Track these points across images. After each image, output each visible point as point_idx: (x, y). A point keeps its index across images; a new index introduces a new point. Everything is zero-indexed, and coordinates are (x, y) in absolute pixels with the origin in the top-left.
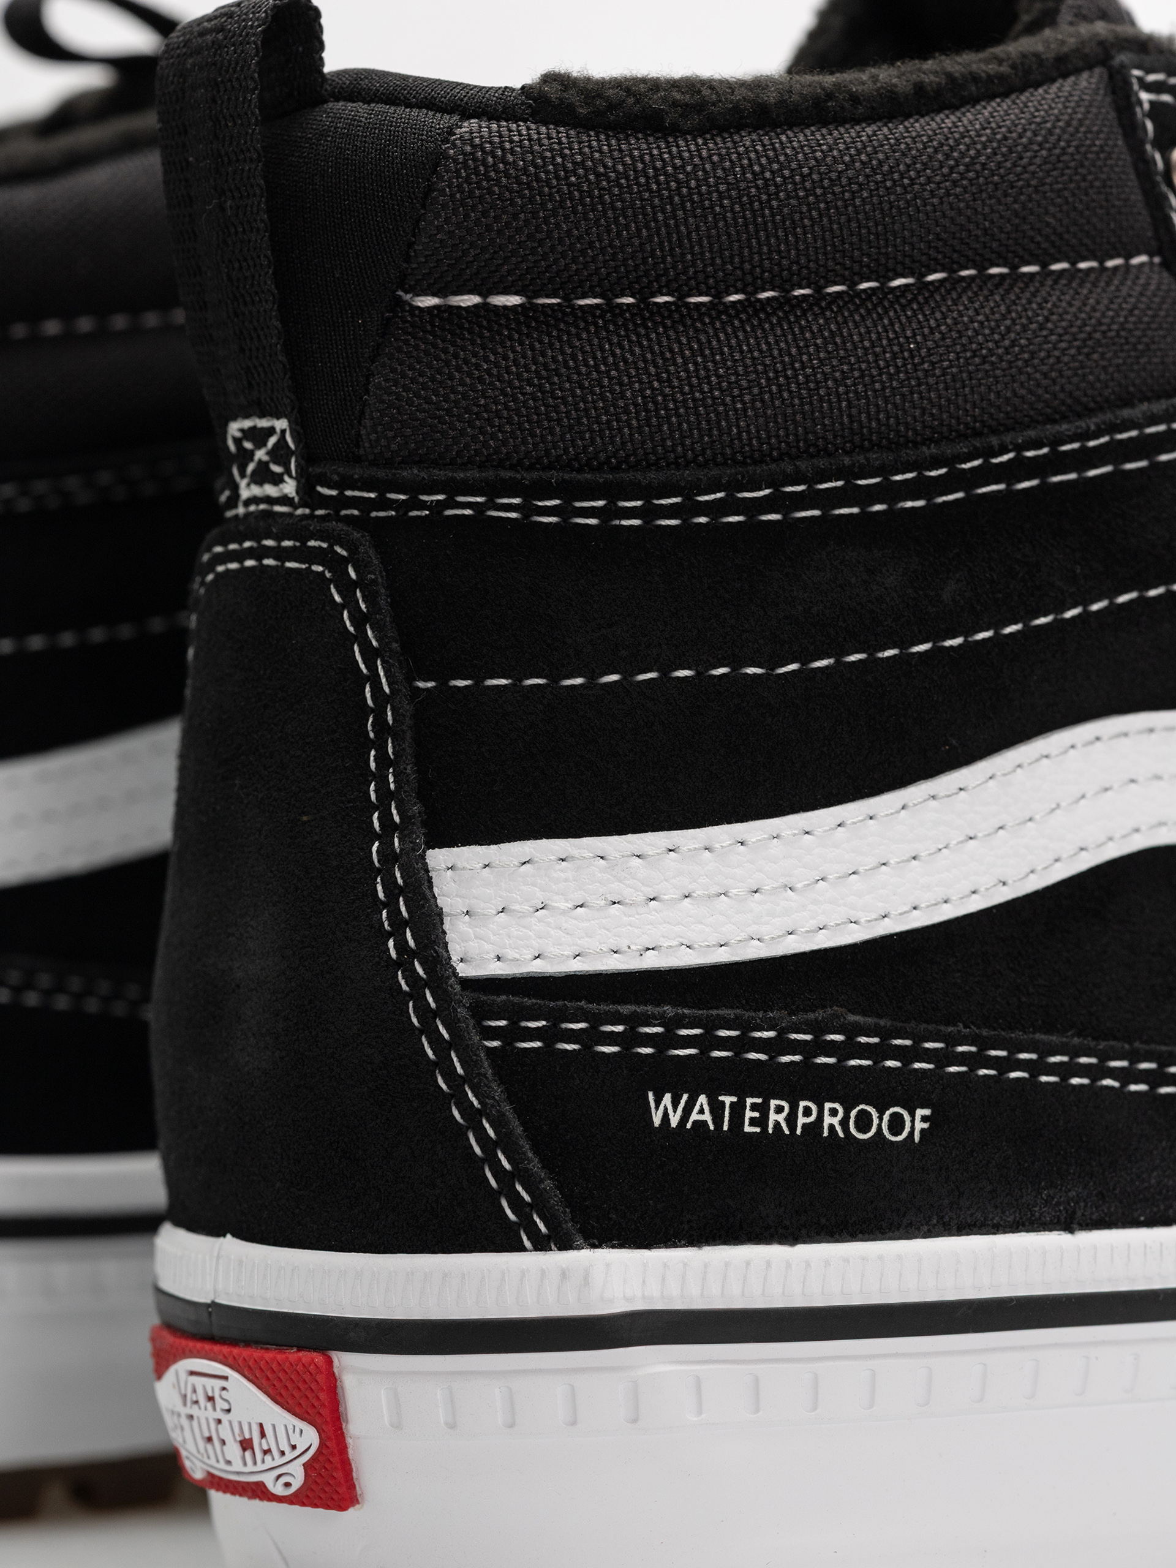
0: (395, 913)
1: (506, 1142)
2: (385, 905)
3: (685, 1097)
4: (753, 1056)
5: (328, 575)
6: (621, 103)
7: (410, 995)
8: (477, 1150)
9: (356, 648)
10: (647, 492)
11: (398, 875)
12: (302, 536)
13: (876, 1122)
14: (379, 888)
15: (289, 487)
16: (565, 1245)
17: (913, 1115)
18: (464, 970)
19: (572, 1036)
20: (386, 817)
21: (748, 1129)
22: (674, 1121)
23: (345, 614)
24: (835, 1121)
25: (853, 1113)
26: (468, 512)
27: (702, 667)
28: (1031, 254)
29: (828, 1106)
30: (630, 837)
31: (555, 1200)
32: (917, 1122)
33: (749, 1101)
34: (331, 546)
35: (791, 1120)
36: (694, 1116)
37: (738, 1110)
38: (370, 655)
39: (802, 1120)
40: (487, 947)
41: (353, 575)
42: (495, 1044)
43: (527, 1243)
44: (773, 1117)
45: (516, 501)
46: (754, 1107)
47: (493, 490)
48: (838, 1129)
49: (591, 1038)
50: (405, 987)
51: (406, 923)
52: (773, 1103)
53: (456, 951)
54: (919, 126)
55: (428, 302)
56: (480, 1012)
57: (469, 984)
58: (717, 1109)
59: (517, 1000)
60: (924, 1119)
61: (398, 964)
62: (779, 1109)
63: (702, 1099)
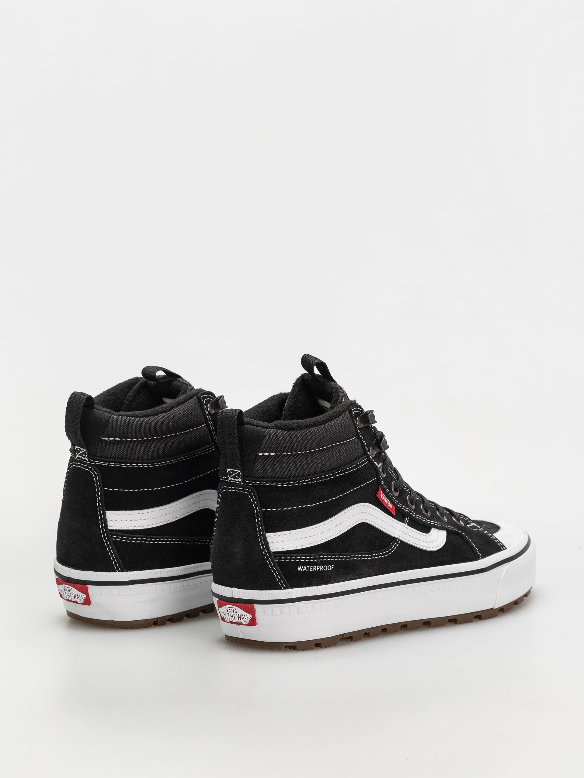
0: (262, 543)
1: (279, 574)
2: (260, 542)
3: (303, 567)
4: (311, 560)
5: (248, 494)
6: (289, 427)
7: (265, 554)
8: (275, 576)
9: (253, 504)
10: (293, 481)
11: (262, 537)
12: (244, 488)
13: (327, 568)
14: (259, 539)
15: (240, 480)
16: (288, 588)
17: (331, 566)
18: (272, 551)
19: (288, 559)
20: (259, 529)
21: (311, 570)
22: (301, 570)
23: (251, 500)
24: (322, 568)
25: (324, 567)
26: (268, 485)
27: (302, 506)
28: (342, 441)
29: (321, 566)
30: (294, 530)
31: (287, 582)
32: (332, 567)
33: (311, 567)
34: (248, 490)
35: (316, 569)
36: (304, 569)
37: (309, 568)
38: (255, 506)
39: (318, 569)
40: (275, 547)
41: (252, 494)
42: (277, 561)
43: (283, 588)
44: (314, 568)
45: (276, 483)
46: (312, 567)
47: (272, 482)
48: (322, 569)
49: (290, 559)
50: (264, 553)
51: (264, 544)
52: (314, 566)
53: (271, 548)
54: (327, 424)
55: (261, 454)
56: (275, 556)
57: (273, 552)
58: (307, 568)
59: (280, 554)
60: (333, 567)
61: (263, 550)
62: (315, 567)
63: (305, 567)
